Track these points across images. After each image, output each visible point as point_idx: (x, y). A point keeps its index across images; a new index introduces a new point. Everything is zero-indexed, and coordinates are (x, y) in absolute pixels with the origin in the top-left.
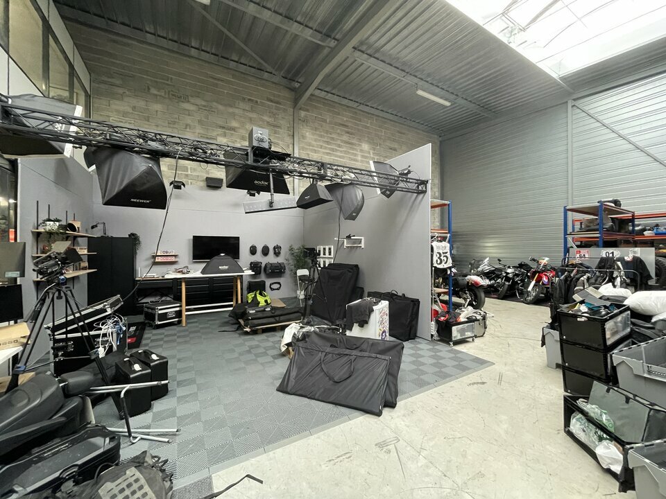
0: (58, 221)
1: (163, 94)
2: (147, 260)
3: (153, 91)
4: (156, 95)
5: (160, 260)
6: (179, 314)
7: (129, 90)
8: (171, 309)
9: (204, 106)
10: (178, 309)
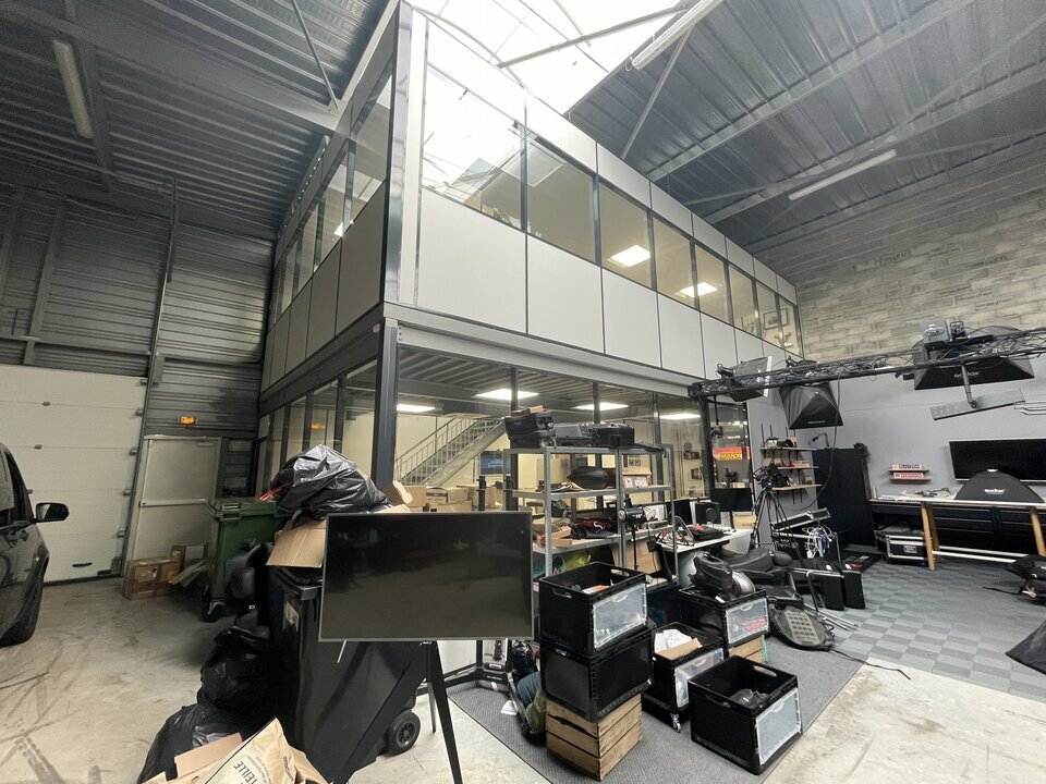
0: (776, 439)
1: (874, 266)
2: (882, 476)
3: (860, 268)
4: (865, 271)
5: (900, 478)
6: (922, 551)
7: (833, 282)
8: (910, 543)
9: (938, 249)
10: (921, 544)
